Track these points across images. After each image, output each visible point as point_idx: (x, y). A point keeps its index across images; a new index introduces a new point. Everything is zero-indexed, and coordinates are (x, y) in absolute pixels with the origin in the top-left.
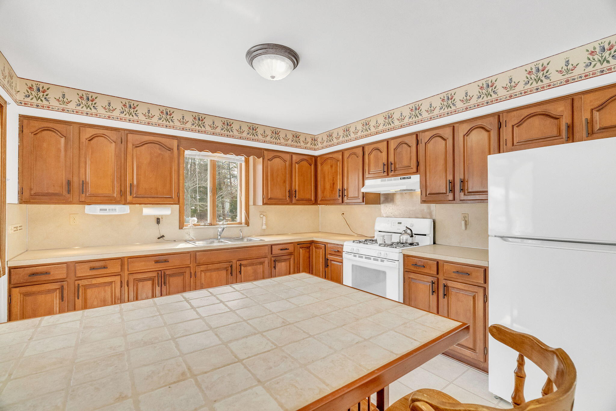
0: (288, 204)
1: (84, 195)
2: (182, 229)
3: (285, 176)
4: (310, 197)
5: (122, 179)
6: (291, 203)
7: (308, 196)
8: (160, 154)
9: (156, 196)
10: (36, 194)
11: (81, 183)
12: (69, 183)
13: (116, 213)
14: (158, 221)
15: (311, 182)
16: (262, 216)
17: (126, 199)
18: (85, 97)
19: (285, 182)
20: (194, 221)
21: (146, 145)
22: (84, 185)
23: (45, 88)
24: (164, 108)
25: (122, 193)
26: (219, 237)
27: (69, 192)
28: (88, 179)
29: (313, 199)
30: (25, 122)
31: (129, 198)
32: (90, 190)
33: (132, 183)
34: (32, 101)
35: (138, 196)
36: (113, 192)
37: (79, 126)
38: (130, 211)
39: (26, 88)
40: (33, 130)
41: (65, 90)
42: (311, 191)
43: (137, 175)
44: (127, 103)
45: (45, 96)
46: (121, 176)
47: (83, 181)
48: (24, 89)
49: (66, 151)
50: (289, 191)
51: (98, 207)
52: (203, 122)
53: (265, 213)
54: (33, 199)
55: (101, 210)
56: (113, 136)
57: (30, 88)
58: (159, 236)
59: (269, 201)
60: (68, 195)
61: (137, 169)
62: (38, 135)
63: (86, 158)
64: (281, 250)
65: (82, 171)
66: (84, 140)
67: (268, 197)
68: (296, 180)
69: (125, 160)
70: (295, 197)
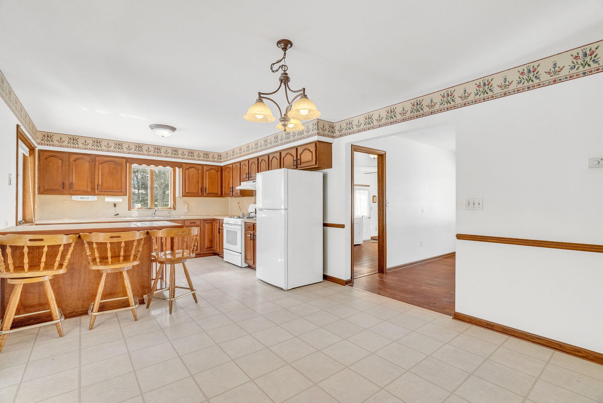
0: (200, 196)
1: (72, 190)
2: (130, 210)
3: (199, 179)
4: (217, 192)
5: (93, 182)
6: (202, 196)
7: (216, 192)
8: (115, 167)
9: (113, 191)
10: (46, 190)
11: (70, 184)
12: (63, 184)
13: (89, 200)
14: (115, 205)
15: (218, 183)
16: (185, 204)
17: (95, 192)
18: (72, 139)
19: (198, 182)
20: (138, 206)
21: (106, 163)
22: (72, 185)
23: (51, 135)
24: (117, 142)
25: (93, 189)
26: (154, 216)
27: (63, 188)
28: (74, 182)
29: (219, 193)
30: (41, 153)
31: (97, 192)
32: (75, 187)
33: (98, 184)
34: (45, 142)
35: (102, 191)
36: (88, 189)
37: (68, 153)
38: (97, 199)
39: (42, 136)
40: (45, 157)
41: (62, 136)
42: (218, 189)
43: (101, 179)
44: (96, 140)
45: (51, 140)
46: (92, 180)
47: (71, 183)
48: (41, 136)
49: (62, 167)
50: (201, 189)
51: (79, 197)
52: (142, 148)
53: (187, 202)
54: (45, 192)
55: (81, 198)
56: (88, 158)
57: (44, 136)
58: (116, 214)
59: (186, 194)
60: (63, 190)
61: (101, 176)
62: (48, 160)
63: (72, 171)
64: (191, 223)
65: (71, 177)
66: (72, 161)
67: (186, 191)
68: (206, 182)
69: (95, 171)
70: (206, 192)
